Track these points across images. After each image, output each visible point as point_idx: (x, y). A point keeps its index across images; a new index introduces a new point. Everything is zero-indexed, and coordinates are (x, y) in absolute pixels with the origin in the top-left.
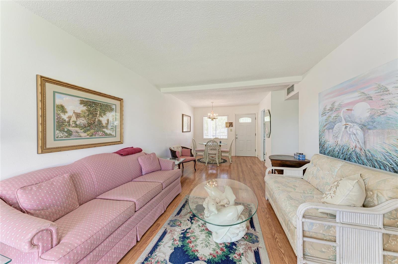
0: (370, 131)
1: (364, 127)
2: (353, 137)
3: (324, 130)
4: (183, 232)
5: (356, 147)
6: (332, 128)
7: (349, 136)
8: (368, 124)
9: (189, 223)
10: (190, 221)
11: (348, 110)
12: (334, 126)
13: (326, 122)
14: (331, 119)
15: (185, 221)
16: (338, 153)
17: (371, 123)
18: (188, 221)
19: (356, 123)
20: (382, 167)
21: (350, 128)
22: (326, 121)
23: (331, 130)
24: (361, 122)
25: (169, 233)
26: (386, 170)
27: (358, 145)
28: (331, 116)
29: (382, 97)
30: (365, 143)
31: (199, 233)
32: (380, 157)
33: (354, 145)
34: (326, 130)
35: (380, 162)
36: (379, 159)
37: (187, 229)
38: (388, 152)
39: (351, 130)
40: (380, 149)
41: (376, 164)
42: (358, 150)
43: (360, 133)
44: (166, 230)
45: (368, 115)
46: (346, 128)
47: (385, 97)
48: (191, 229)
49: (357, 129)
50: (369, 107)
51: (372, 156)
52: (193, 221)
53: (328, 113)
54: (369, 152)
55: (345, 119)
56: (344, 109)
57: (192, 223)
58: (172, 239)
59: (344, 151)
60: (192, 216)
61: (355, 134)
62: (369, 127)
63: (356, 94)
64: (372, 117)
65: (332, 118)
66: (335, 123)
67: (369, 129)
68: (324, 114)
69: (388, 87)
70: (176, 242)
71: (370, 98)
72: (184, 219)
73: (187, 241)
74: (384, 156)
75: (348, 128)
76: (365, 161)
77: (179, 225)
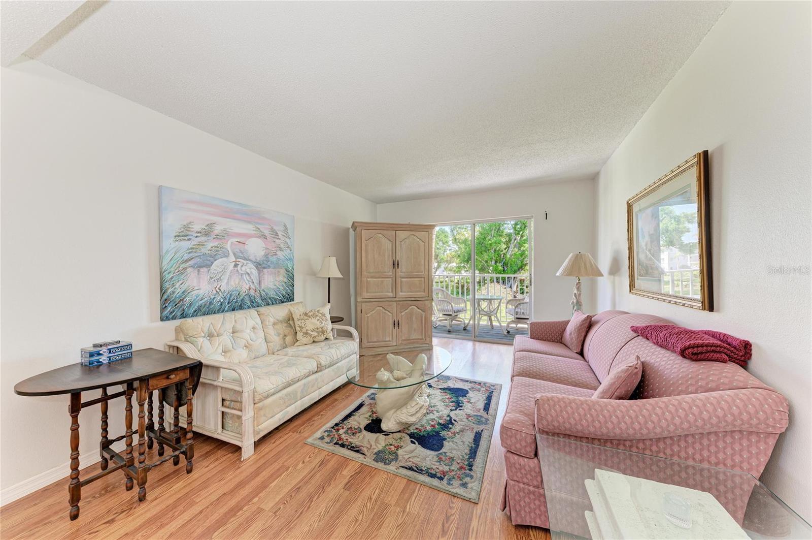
0: (265, 270)
1: (260, 266)
2: (246, 277)
3: (185, 269)
4: (460, 408)
5: (250, 289)
6: (208, 266)
7: (240, 277)
8: (263, 263)
9: (454, 417)
10: (452, 419)
11: (239, 242)
12: (213, 263)
13: (190, 253)
14: (204, 250)
15: (461, 420)
16: (221, 304)
17: (266, 262)
18: (457, 419)
19: (250, 260)
20: (274, 302)
21: (242, 266)
22: (192, 252)
23: (205, 269)
24: (256, 259)
25: (480, 410)
26: (277, 303)
27: (252, 286)
28: (205, 244)
29: (275, 240)
30: (260, 283)
31: (437, 404)
32: (272, 294)
33: (247, 287)
34: (189, 270)
35: (273, 298)
36: (272, 296)
37: (456, 410)
38: (278, 288)
39: (244, 268)
40: (273, 287)
41: (270, 301)
42: (252, 292)
43: (255, 272)
44: (487, 413)
45: (263, 253)
46: (236, 266)
47: (277, 240)
48: (449, 409)
49: (250, 268)
50: (264, 246)
51: (267, 294)
52: (448, 419)
53: (197, 237)
54: (264, 291)
55: (234, 254)
56: (234, 240)
57: (448, 416)
58: (473, 404)
59: (232, 299)
60: (450, 426)
61: (249, 274)
62: (264, 265)
63: (250, 227)
64: (266, 255)
65: (209, 248)
66: (214, 258)
67: (264, 268)
68: (186, 238)
69: (278, 232)
70: (467, 400)
71: (265, 237)
72: (463, 423)
73: (452, 399)
74: (276, 292)
75: (239, 266)
76: (260, 301)
77: (468, 416)
